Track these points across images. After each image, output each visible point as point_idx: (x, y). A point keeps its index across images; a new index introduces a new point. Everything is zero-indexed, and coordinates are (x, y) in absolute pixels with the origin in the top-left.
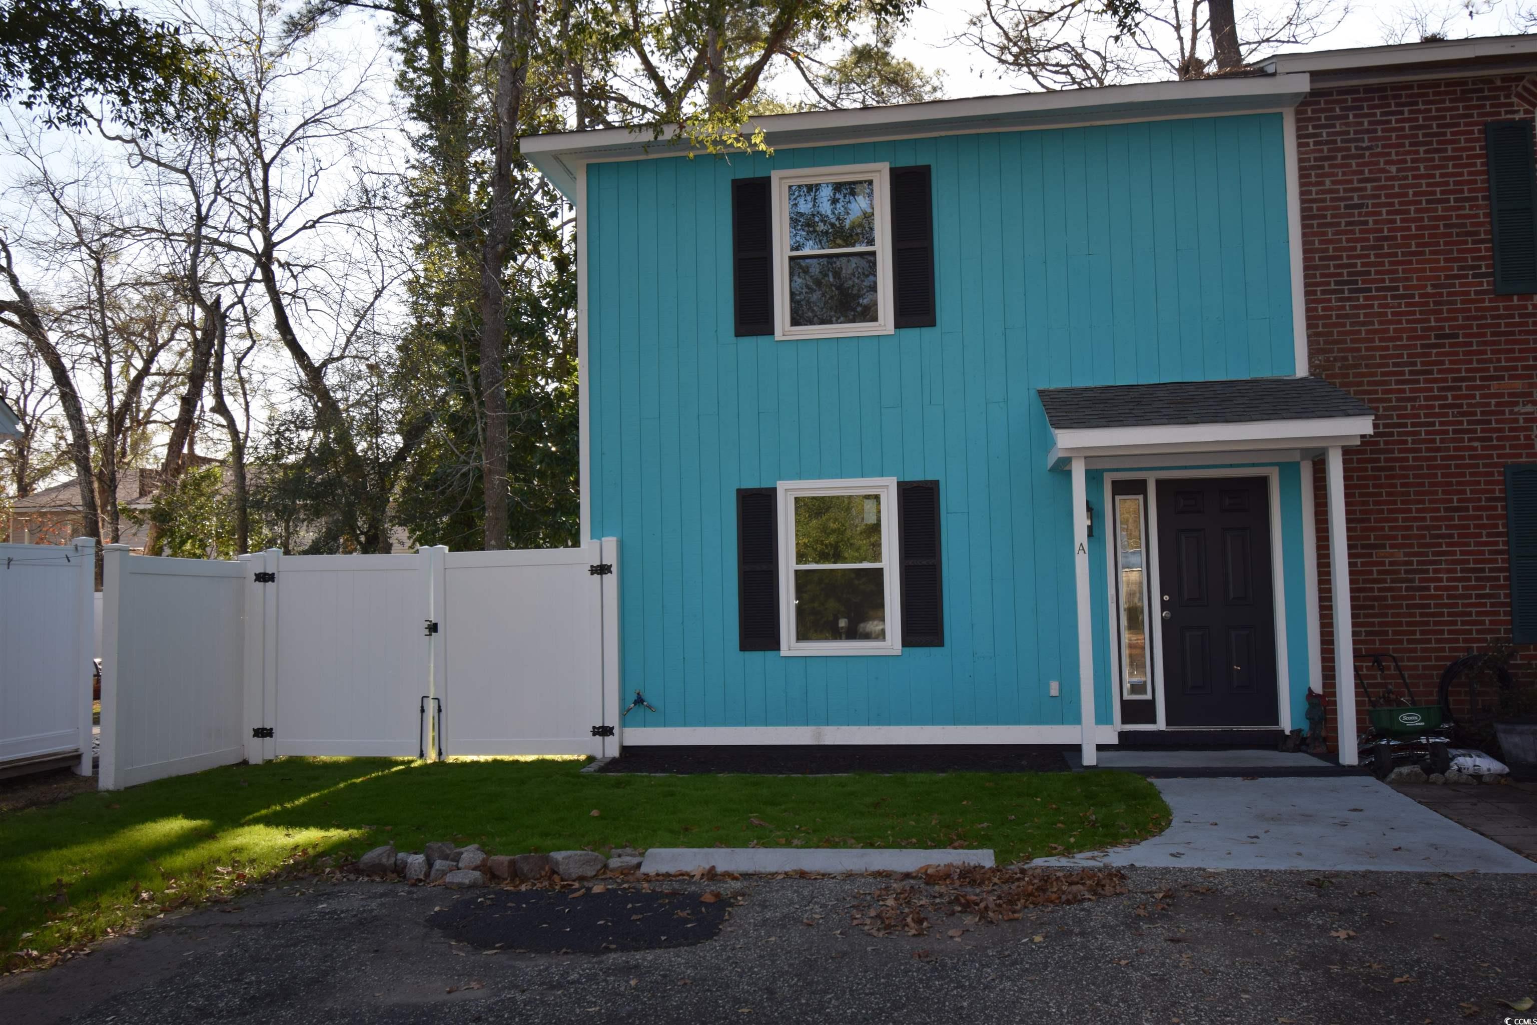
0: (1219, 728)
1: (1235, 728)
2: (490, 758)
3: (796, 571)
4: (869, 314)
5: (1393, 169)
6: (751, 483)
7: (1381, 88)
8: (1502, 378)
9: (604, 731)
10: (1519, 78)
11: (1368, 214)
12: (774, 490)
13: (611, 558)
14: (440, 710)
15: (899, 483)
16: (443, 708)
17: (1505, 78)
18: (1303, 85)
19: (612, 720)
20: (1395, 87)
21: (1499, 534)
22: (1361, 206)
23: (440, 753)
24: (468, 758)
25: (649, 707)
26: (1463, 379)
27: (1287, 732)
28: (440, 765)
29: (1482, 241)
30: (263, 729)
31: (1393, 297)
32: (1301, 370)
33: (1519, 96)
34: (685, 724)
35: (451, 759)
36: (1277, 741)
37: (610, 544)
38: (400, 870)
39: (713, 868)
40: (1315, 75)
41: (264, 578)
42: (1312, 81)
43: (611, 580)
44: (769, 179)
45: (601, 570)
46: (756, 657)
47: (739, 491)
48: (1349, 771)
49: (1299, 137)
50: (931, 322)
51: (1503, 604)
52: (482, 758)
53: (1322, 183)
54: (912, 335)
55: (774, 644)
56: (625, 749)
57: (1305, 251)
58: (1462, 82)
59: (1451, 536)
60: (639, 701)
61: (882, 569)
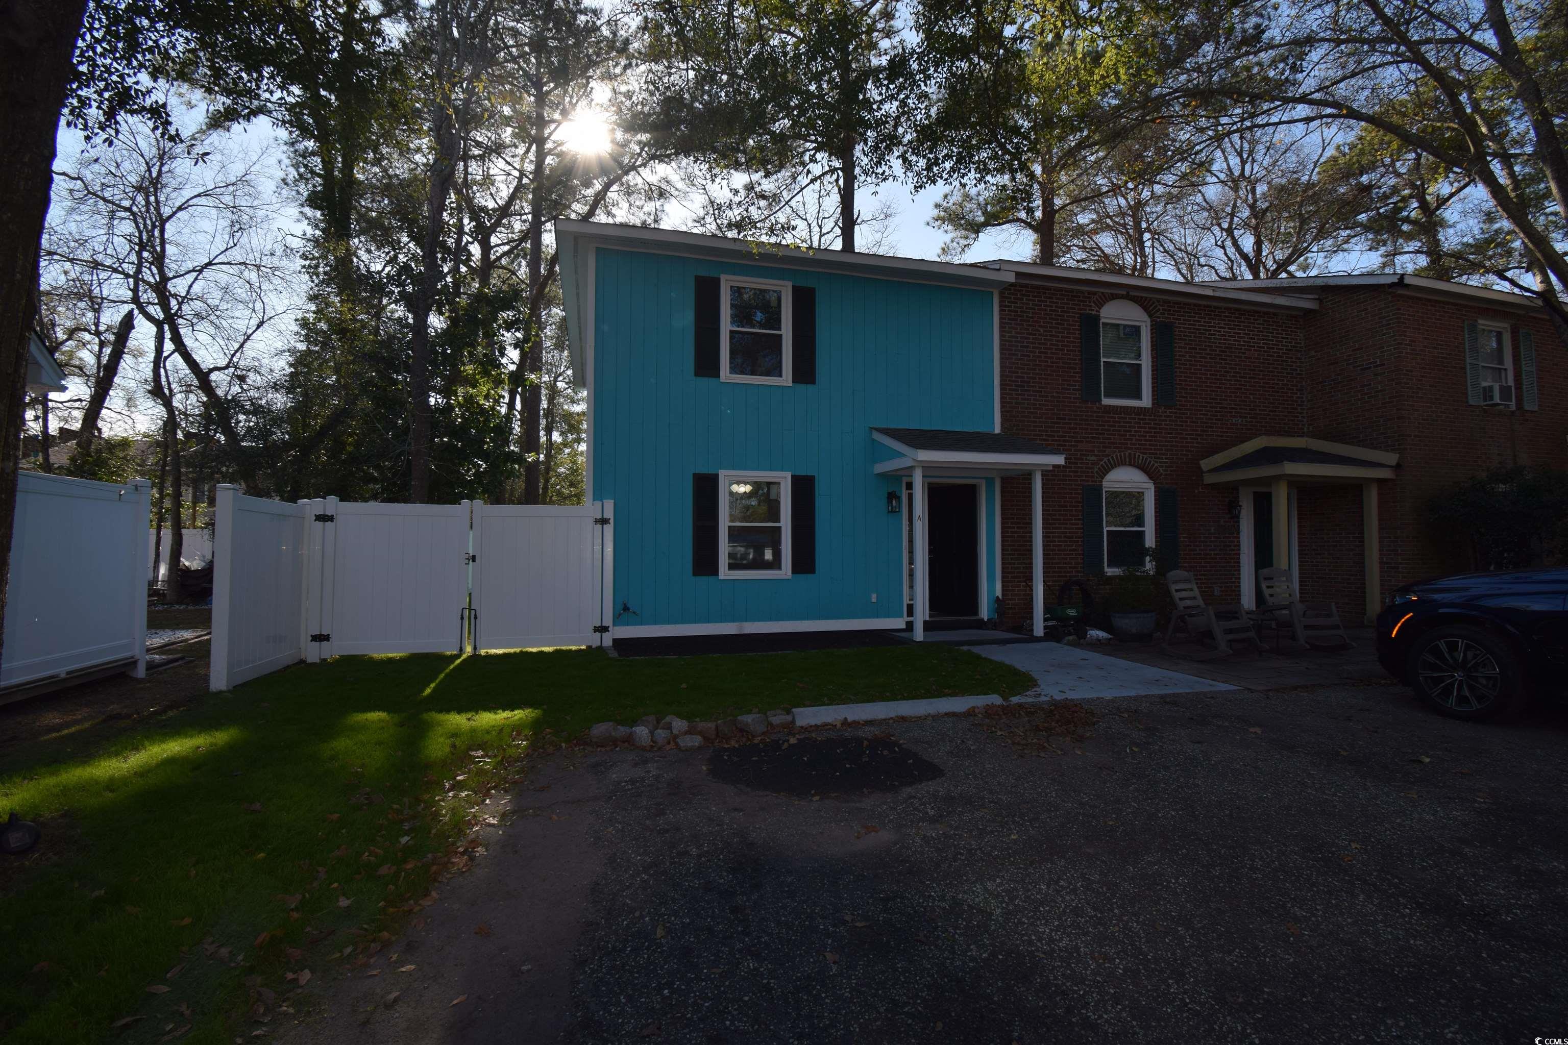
0: (954, 618)
1: (962, 618)
2: (518, 650)
3: (729, 527)
4: (776, 371)
5: (1042, 330)
6: (704, 470)
7: (1038, 287)
8: (1082, 442)
9: (602, 629)
10: (1095, 293)
11: (1031, 352)
12: (717, 476)
13: (609, 514)
14: (476, 618)
15: (793, 477)
16: (478, 615)
17: (1089, 293)
18: (1011, 278)
19: (608, 621)
20: (1045, 288)
21: (1079, 520)
22: (1027, 347)
23: (475, 648)
24: (500, 651)
25: (634, 613)
26: (1068, 441)
27: (986, 620)
28: (475, 657)
29: (1077, 373)
30: (321, 635)
31: (1040, 396)
32: (997, 430)
33: (1094, 302)
34: (655, 623)
35: (483, 652)
36: (981, 625)
37: (609, 505)
38: (629, 740)
39: (846, 719)
40: (1018, 274)
41: (323, 518)
42: (1016, 278)
43: (609, 529)
44: (719, 280)
45: (603, 521)
46: (704, 580)
47: (695, 475)
48: (1038, 640)
49: (1000, 306)
50: (813, 382)
51: (1080, 554)
52: (512, 651)
53: (1011, 332)
54: (802, 387)
55: (715, 572)
56: (614, 640)
57: (1001, 367)
58: (1072, 291)
59: (1060, 520)
60: (626, 609)
61: (780, 527)
